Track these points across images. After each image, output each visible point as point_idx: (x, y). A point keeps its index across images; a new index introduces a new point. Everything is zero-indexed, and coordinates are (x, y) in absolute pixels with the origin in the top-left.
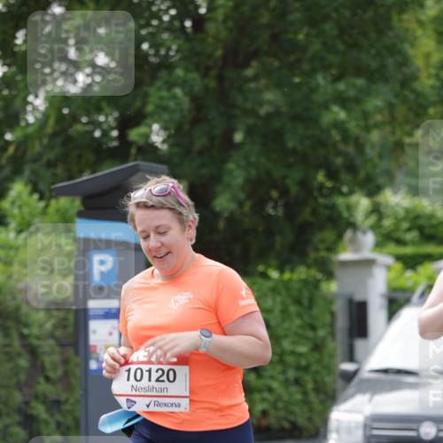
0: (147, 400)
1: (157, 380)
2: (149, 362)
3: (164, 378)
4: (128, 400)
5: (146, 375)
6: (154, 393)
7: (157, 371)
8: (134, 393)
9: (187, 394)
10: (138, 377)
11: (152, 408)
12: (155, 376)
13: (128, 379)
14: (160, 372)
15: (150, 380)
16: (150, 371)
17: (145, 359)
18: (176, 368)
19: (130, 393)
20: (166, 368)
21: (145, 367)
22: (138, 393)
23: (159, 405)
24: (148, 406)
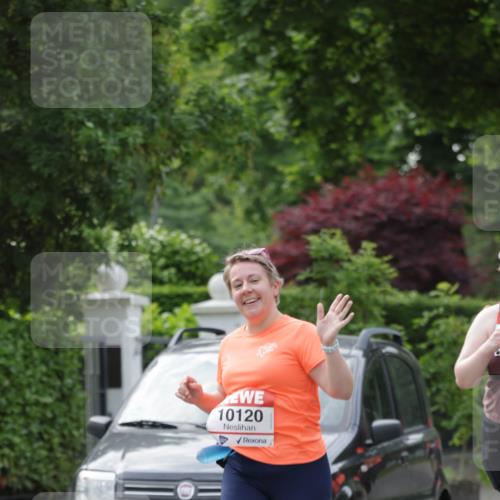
0: (238, 437)
1: (246, 420)
2: (239, 404)
3: (253, 418)
4: (221, 437)
5: (236, 415)
6: (244, 431)
7: (246, 412)
8: (226, 431)
9: (272, 431)
10: (230, 416)
11: (242, 444)
12: (244, 416)
14: (249, 413)
15: (240, 419)
16: (240, 412)
17: (236, 402)
18: (263, 409)
19: (223, 431)
20: (254, 409)
21: (236, 409)
22: (229, 431)
23: (248, 441)
24: (238, 442)
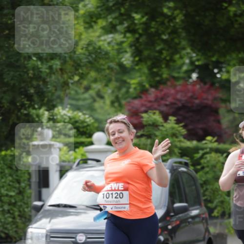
0: (111, 206)
2: (112, 190)
3: (118, 197)
4: (103, 206)
5: (111, 195)
6: (115, 203)
8: (106, 203)
9: (128, 203)
10: (108, 197)
11: (113, 209)
12: (114, 197)
13: (104, 198)
14: (116, 194)
15: (112, 198)
17: (110, 189)
18: (123, 192)
19: (104, 203)
20: (119, 192)
21: (110, 192)
22: (107, 203)
23: (117, 208)
